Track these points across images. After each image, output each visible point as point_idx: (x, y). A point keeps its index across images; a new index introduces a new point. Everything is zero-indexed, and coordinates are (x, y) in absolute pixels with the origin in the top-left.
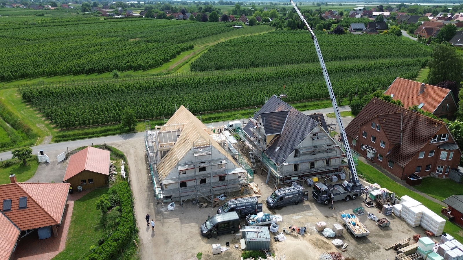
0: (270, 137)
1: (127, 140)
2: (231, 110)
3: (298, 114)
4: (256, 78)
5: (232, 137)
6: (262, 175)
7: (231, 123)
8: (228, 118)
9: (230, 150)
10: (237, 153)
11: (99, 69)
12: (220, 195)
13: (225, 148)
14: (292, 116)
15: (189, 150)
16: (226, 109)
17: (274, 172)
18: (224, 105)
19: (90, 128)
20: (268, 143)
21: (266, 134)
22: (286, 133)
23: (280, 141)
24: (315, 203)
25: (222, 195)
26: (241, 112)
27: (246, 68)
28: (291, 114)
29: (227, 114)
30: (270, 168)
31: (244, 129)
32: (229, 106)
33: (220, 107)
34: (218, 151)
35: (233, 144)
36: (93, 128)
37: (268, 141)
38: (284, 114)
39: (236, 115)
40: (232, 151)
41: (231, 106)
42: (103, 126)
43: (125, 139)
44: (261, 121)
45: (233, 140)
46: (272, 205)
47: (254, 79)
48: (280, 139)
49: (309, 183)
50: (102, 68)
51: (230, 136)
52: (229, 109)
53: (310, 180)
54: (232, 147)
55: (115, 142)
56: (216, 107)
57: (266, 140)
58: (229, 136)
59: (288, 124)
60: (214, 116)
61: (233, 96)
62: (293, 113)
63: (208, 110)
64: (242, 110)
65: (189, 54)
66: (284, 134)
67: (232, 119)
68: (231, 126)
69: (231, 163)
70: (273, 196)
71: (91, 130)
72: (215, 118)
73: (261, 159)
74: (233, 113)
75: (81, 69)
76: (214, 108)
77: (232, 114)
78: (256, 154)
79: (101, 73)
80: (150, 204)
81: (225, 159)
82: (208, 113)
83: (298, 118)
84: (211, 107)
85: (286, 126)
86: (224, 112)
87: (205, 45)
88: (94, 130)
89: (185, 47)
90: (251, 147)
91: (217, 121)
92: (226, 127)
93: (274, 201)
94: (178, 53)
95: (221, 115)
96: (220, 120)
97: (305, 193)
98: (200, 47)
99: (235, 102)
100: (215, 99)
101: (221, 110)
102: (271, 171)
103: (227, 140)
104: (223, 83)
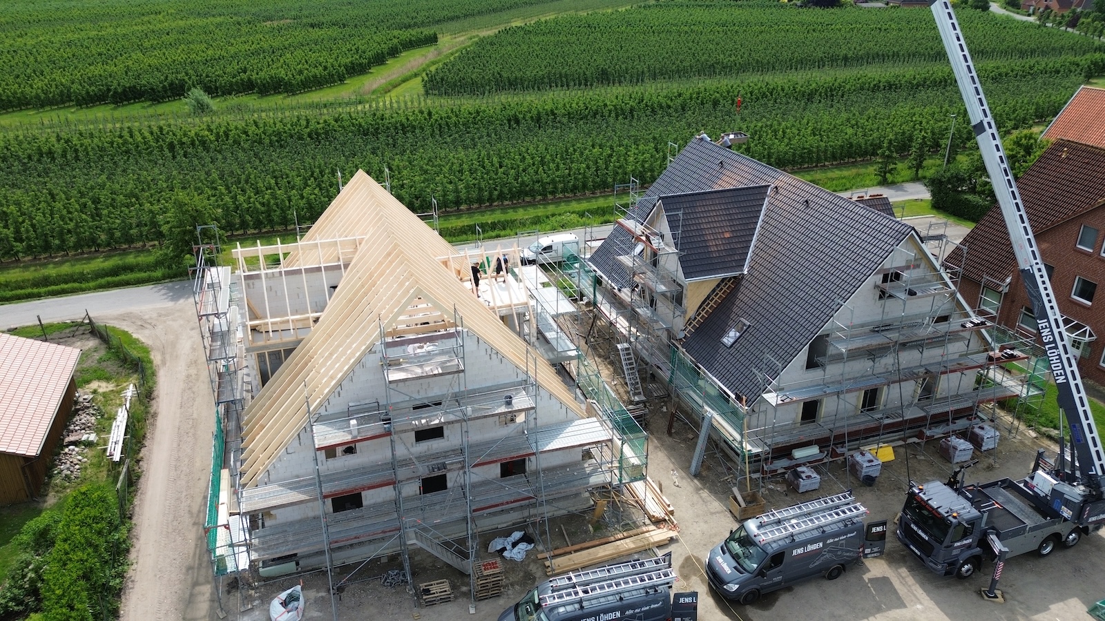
0: (699, 289)
1: (182, 301)
2: (545, 202)
3: (812, 198)
4: (616, 109)
5: (553, 290)
6: (670, 433)
7: (545, 241)
8: (537, 224)
9: (547, 341)
10: (573, 353)
11: (152, 89)
12: (507, 533)
13: (526, 330)
14: (785, 207)
15: (364, 354)
16: (528, 199)
17: (729, 431)
18: (523, 183)
19: (67, 261)
20: (691, 313)
21: (687, 275)
22: (765, 272)
23: (741, 305)
24: (911, 569)
25: (517, 535)
26: (575, 206)
27: (586, 85)
28: (780, 197)
29: (532, 213)
30: (709, 411)
31: (592, 259)
32: (537, 186)
33: (510, 190)
34: (493, 352)
35: (556, 317)
36: (76, 260)
37: (692, 303)
38: (752, 197)
39: (560, 215)
40: (554, 343)
41: (544, 189)
42: (115, 256)
43: (175, 298)
44: (664, 227)
45: (555, 303)
46: (734, 587)
47: (610, 111)
48: (740, 296)
49: (864, 472)
50: (164, 87)
51: (544, 285)
52: (539, 198)
53: (869, 456)
54: (551, 329)
55: (135, 309)
56: (496, 193)
57: (684, 301)
58: (540, 286)
59: (771, 236)
60: (489, 218)
61: (548, 157)
62: (785, 193)
63: (469, 201)
64: (579, 200)
65: (423, 55)
66: (756, 274)
67: (548, 227)
68: (548, 249)
69: (553, 401)
70: (736, 547)
71: (66, 269)
72: (494, 226)
73: (665, 374)
74: (551, 209)
75: (100, 90)
76: (491, 194)
77: (549, 213)
78: (645, 354)
79: (159, 102)
80: (198, 589)
81: (526, 384)
82: (470, 212)
83: (812, 212)
84: (480, 189)
85: (762, 246)
86: (522, 207)
87: (469, 36)
88: (78, 268)
89: (413, 39)
90: (622, 325)
91: (498, 236)
92: (529, 254)
93: (740, 568)
94: (394, 52)
95: (510, 215)
96: (508, 231)
97: (874, 530)
98: (455, 40)
99: (558, 173)
100: (493, 165)
101: (511, 199)
102: (712, 426)
103: (533, 302)
104: (517, 122)
